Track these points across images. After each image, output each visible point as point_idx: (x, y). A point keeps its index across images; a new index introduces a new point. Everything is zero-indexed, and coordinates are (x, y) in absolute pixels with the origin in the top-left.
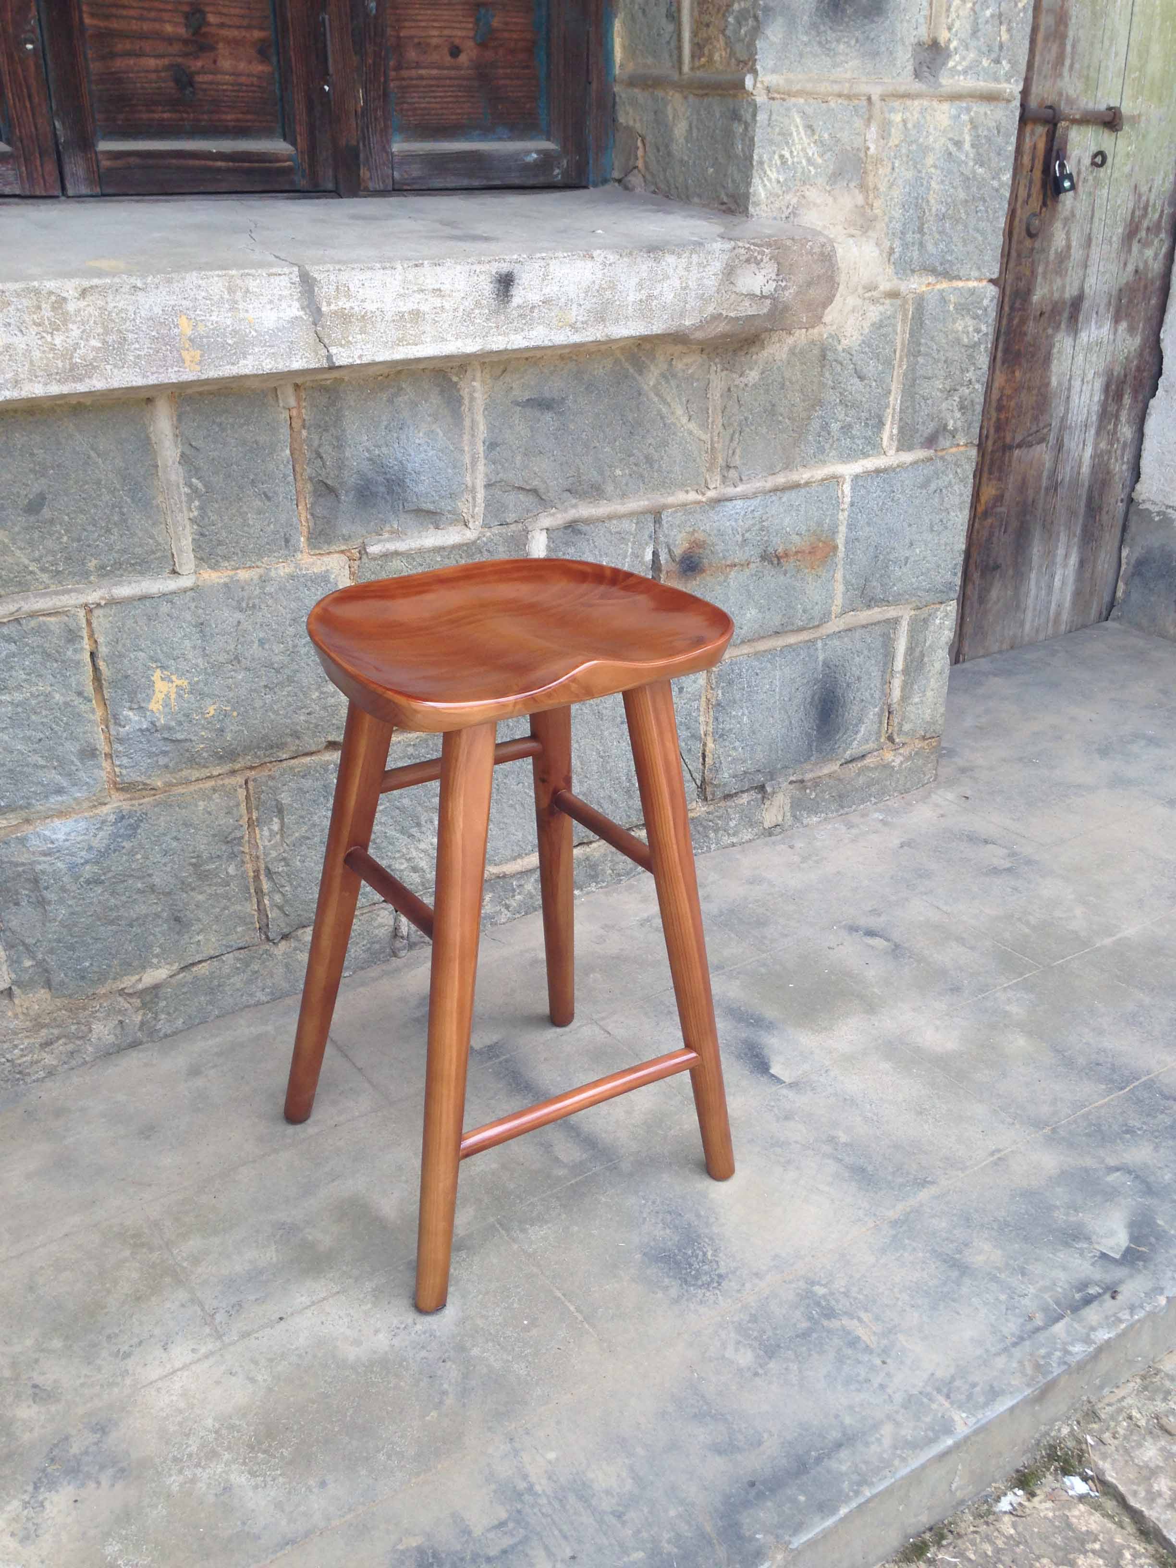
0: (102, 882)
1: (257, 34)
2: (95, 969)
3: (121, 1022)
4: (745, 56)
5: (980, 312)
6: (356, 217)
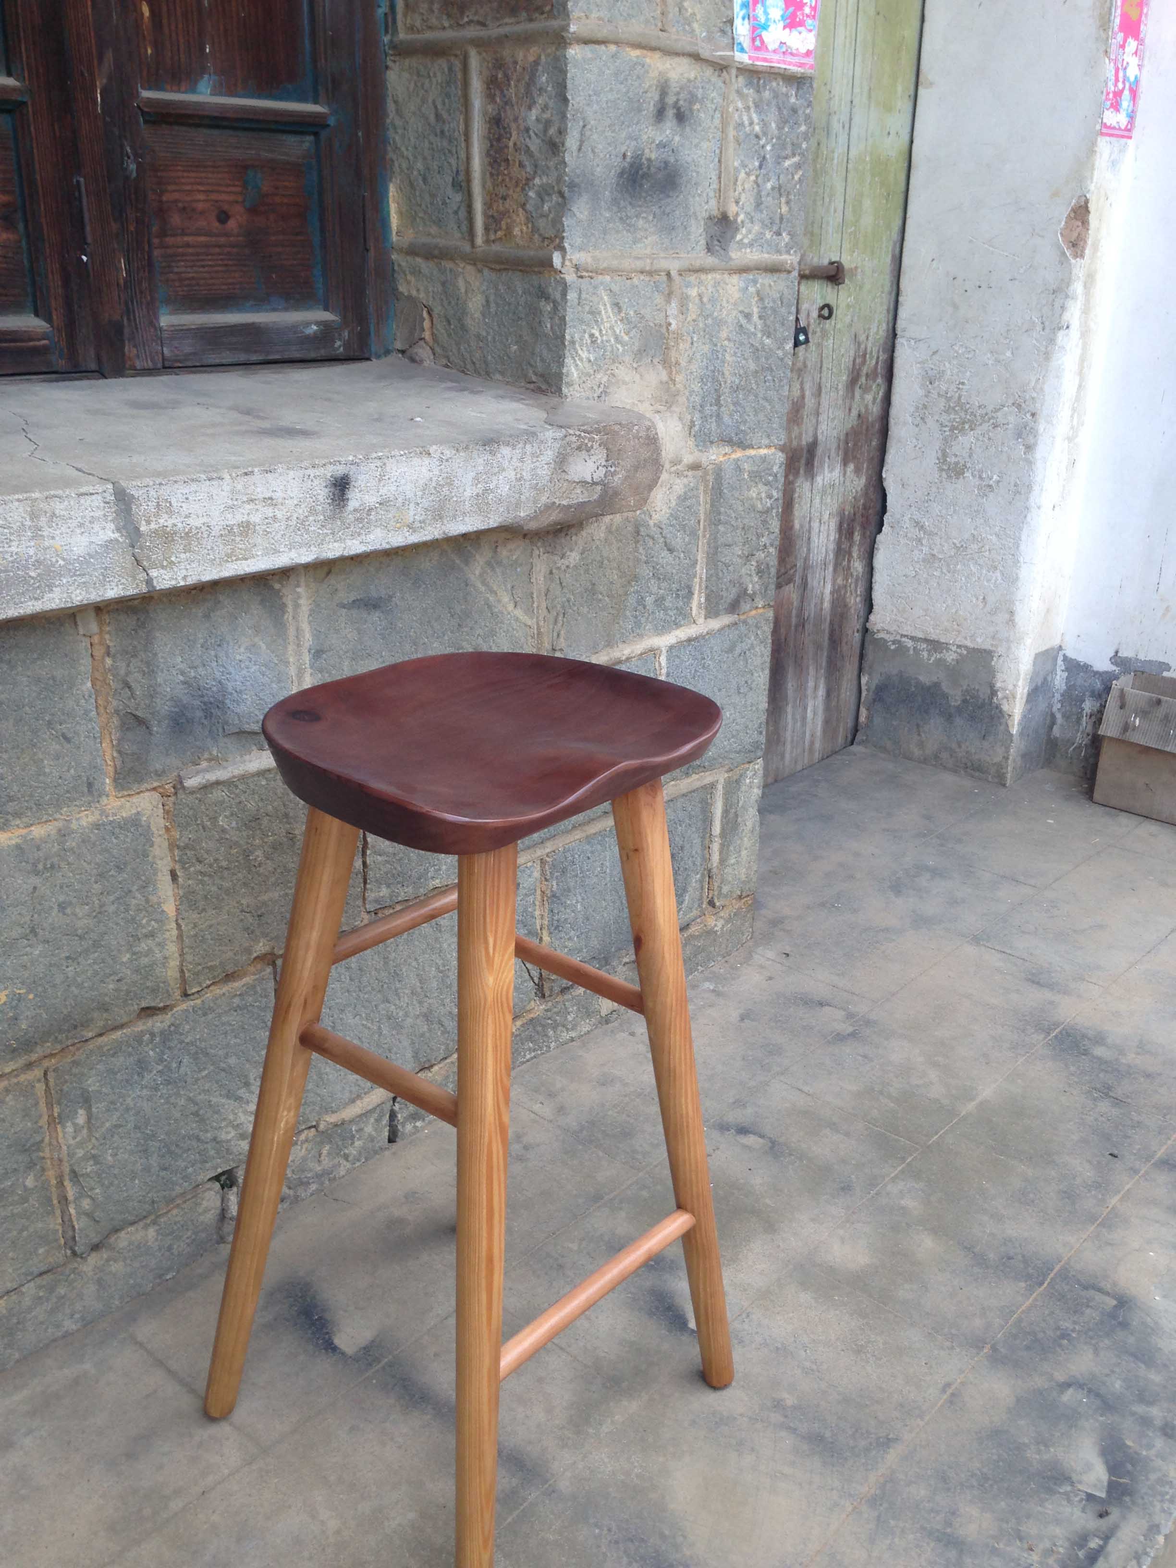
1: (1, 199)
4: (551, 233)
5: (771, 478)
6: (136, 405)
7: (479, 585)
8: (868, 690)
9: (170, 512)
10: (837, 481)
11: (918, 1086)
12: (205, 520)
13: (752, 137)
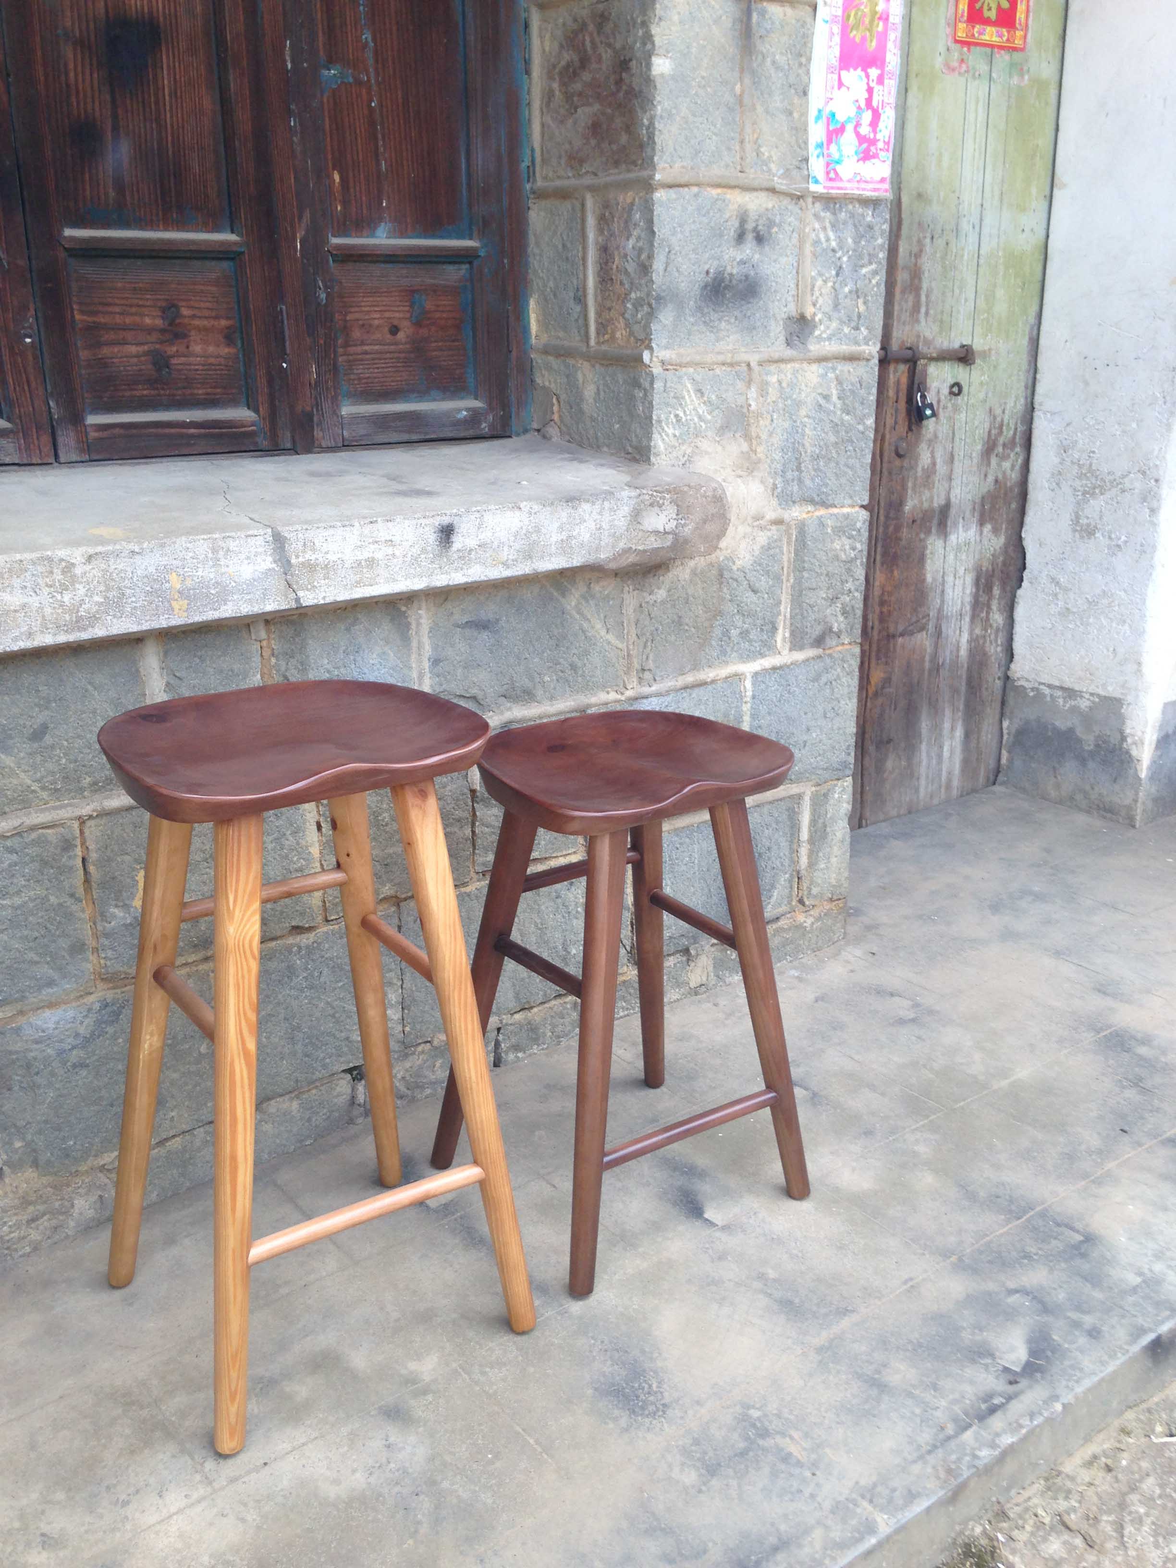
0: (87, 1066)
1: (224, 323)
2: (78, 1147)
3: (101, 1197)
4: (642, 336)
5: (854, 533)
6: (313, 474)
7: (574, 613)
8: (1009, 734)
9: (314, 550)
10: (972, 540)
11: (961, 1064)
12: (340, 556)
13: (829, 251)
